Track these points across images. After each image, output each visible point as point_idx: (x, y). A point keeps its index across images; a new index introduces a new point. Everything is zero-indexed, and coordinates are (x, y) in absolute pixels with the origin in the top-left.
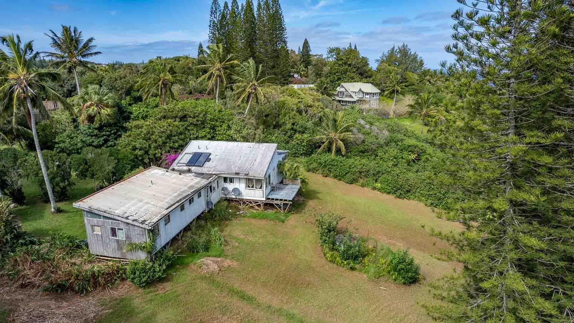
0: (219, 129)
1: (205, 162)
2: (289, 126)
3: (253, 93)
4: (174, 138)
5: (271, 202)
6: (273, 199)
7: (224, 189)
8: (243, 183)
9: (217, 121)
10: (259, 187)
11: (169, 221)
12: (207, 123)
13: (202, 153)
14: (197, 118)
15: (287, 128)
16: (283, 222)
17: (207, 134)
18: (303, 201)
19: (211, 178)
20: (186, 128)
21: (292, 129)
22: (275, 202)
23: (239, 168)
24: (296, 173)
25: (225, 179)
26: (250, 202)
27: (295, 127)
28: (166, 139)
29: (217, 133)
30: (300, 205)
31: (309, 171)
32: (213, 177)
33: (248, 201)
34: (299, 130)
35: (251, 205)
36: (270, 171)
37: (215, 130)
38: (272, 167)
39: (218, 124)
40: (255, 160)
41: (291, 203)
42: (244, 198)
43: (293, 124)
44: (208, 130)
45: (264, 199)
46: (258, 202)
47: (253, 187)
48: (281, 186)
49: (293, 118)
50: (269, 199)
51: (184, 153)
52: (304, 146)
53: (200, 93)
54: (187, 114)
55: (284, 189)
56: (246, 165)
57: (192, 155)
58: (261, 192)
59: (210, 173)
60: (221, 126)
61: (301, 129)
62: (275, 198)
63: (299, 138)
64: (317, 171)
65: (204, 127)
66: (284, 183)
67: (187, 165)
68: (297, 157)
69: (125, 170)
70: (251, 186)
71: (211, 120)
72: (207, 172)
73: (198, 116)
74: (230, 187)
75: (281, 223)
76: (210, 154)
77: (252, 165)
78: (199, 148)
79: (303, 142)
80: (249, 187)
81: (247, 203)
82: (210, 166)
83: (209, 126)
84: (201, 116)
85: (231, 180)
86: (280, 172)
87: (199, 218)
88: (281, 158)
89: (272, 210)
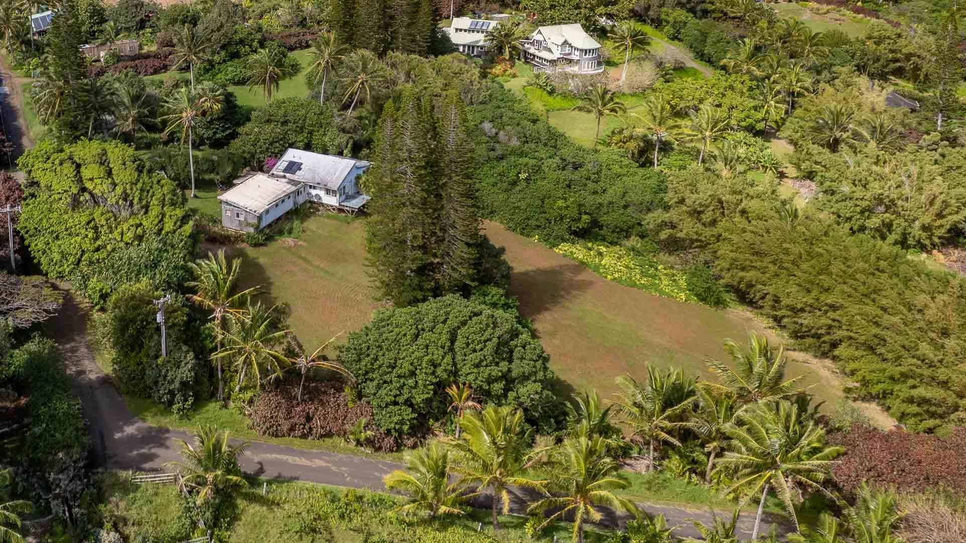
1: (297, 170)
5: (342, 208)
6: (345, 206)
7: (309, 194)
8: (323, 191)
10: (335, 195)
11: (269, 213)
13: (296, 162)
19: (299, 185)
20: (286, 132)
22: (346, 208)
23: (321, 178)
24: (369, 186)
25: (311, 187)
26: (327, 206)
29: (314, 137)
32: (301, 184)
35: (328, 208)
36: (346, 184)
37: (313, 135)
38: (349, 179)
39: (316, 129)
40: (335, 174)
41: (357, 210)
42: (323, 202)
44: (306, 135)
45: (338, 205)
46: (333, 207)
47: (330, 195)
48: (357, 195)
50: (341, 205)
51: (283, 159)
56: (328, 177)
57: (288, 162)
58: (336, 199)
59: (299, 180)
66: (359, 193)
67: (283, 172)
72: (297, 180)
74: (314, 192)
76: (301, 164)
77: (332, 177)
78: (294, 157)
80: (327, 195)
81: (325, 206)
82: (300, 175)
83: (307, 132)
85: (314, 188)
86: (357, 184)
87: (288, 213)
88: (360, 172)
89: (343, 215)
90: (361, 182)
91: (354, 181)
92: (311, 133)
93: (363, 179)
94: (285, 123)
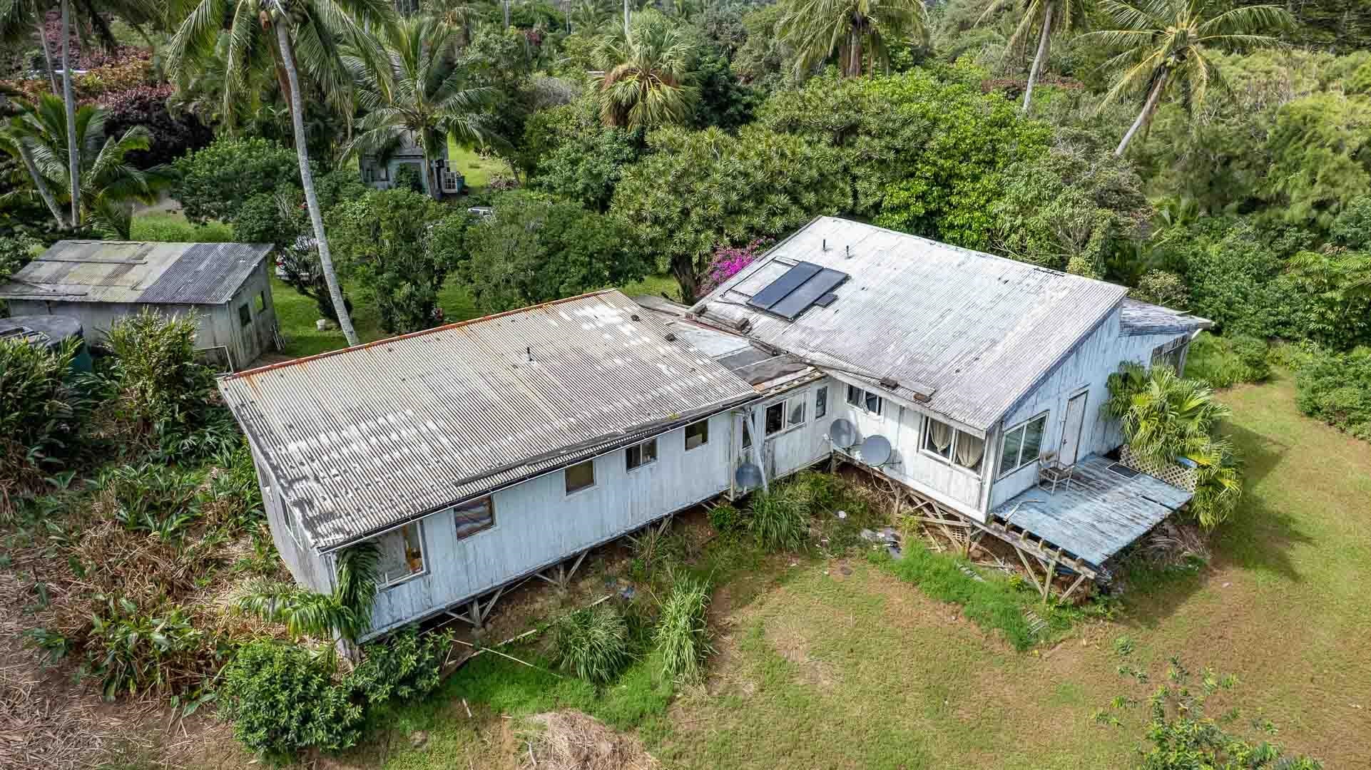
0: (968, 186)
1: (813, 304)
2: (1297, 211)
3: (1170, 68)
4: (773, 198)
5: (1007, 539)
6: (1018, 530)
7: (839, 428)
8: (913, 427)
9: (966, 156)
10: (973, 461)
11: (492, 523)
12: (926, 162)
13: (821, 270)
14: (888, 138)
15: (1287, 218)
16: (1024, 645)
17: (912, 200)
18: (1192, 560)
19: (789, 377)
20: (846, 169)
21: (1311, 224)
22: (1023, 545)
23: (912, 361)
24: (1182, 436)
25: (853, 394)
26: (929, 506)
27: (1324, 218)
28: (743, 198)
29: (954, 200)
30: (1163, 577)
31: (1310, 414)
32: (800, 374)
33: (922, 501)
34: (1340, 232)
35: (932, 519)
36: (1051, 404)
37: (952, 188)
38: (1065, 384)
39: (964, 168)
40: (994, 343)
41: (1092, 575)
42: (910, 483)
43: (1321, 206)
44: (921, 187)
45: (980, 516)
46: (957, 519)
47: (945, 452)
48: (1104, 472)
49: (1326, 180)
50: (1000, 521)
51: (770, 258)
52: (1331, 304)
53: (1064, 74)
54: (860, 122)
55: (1103, 489)
56: (947, 356)
57: (789, 268)
58: (975, 484)
59: (802, 352)
60: (976, 178)
61: (1348, 231)
62: (1027, 528)
63: (1316, 267)
64: (1351, 422)
65: (912, 175)
66: (1122, 462)
67: (750, 306)
68: (1288, 339)
69: (562, 283)
70: (940, 447)
71: (944, 151)
72: (792, 350)
73: (893, 134)
74: (866, 423)
75: (1010, 650)
76: (846, 278)
77: (969, 364)
78: (825, 249)
79: (1333, 287)
80: (932, 447)
81: (920, 504)
82: (817, 329)
83: (928, 171)
84: (907, 132)
85: (873, 403)
86: (1113, 413)
87: (692, 514)
88: (1141, 352)
89: (1004, 568)
90: (1140, 404)
91: (1098, 393)
92: (944, 181)
93: (1156, 392)
94: (845, 134)
